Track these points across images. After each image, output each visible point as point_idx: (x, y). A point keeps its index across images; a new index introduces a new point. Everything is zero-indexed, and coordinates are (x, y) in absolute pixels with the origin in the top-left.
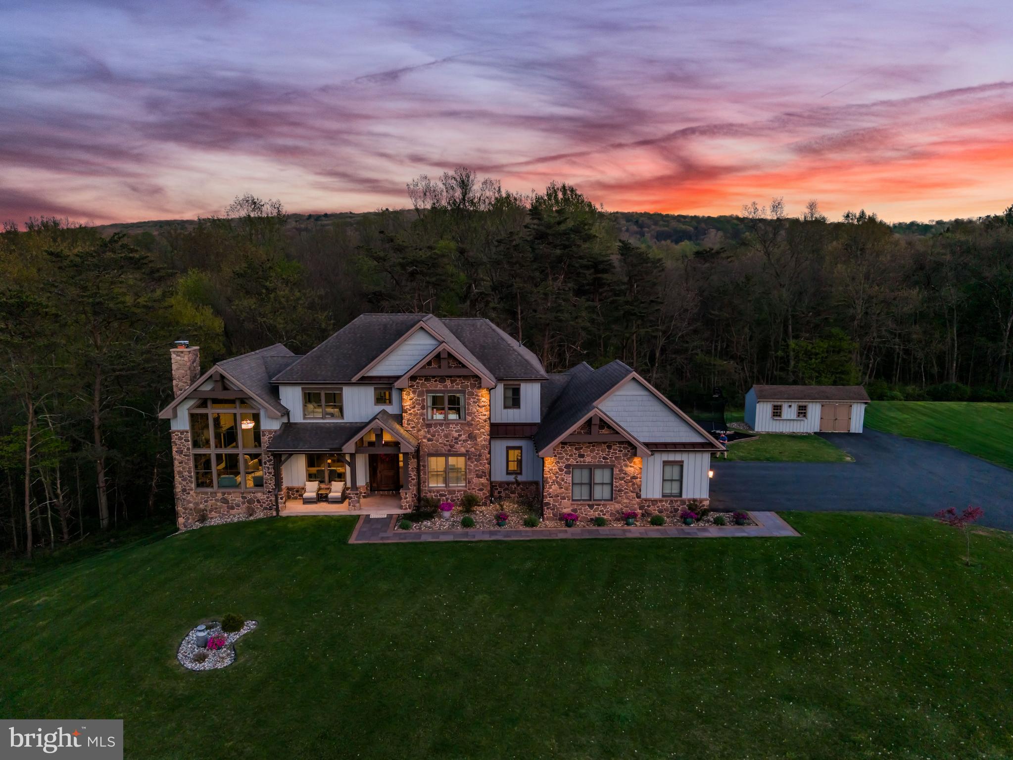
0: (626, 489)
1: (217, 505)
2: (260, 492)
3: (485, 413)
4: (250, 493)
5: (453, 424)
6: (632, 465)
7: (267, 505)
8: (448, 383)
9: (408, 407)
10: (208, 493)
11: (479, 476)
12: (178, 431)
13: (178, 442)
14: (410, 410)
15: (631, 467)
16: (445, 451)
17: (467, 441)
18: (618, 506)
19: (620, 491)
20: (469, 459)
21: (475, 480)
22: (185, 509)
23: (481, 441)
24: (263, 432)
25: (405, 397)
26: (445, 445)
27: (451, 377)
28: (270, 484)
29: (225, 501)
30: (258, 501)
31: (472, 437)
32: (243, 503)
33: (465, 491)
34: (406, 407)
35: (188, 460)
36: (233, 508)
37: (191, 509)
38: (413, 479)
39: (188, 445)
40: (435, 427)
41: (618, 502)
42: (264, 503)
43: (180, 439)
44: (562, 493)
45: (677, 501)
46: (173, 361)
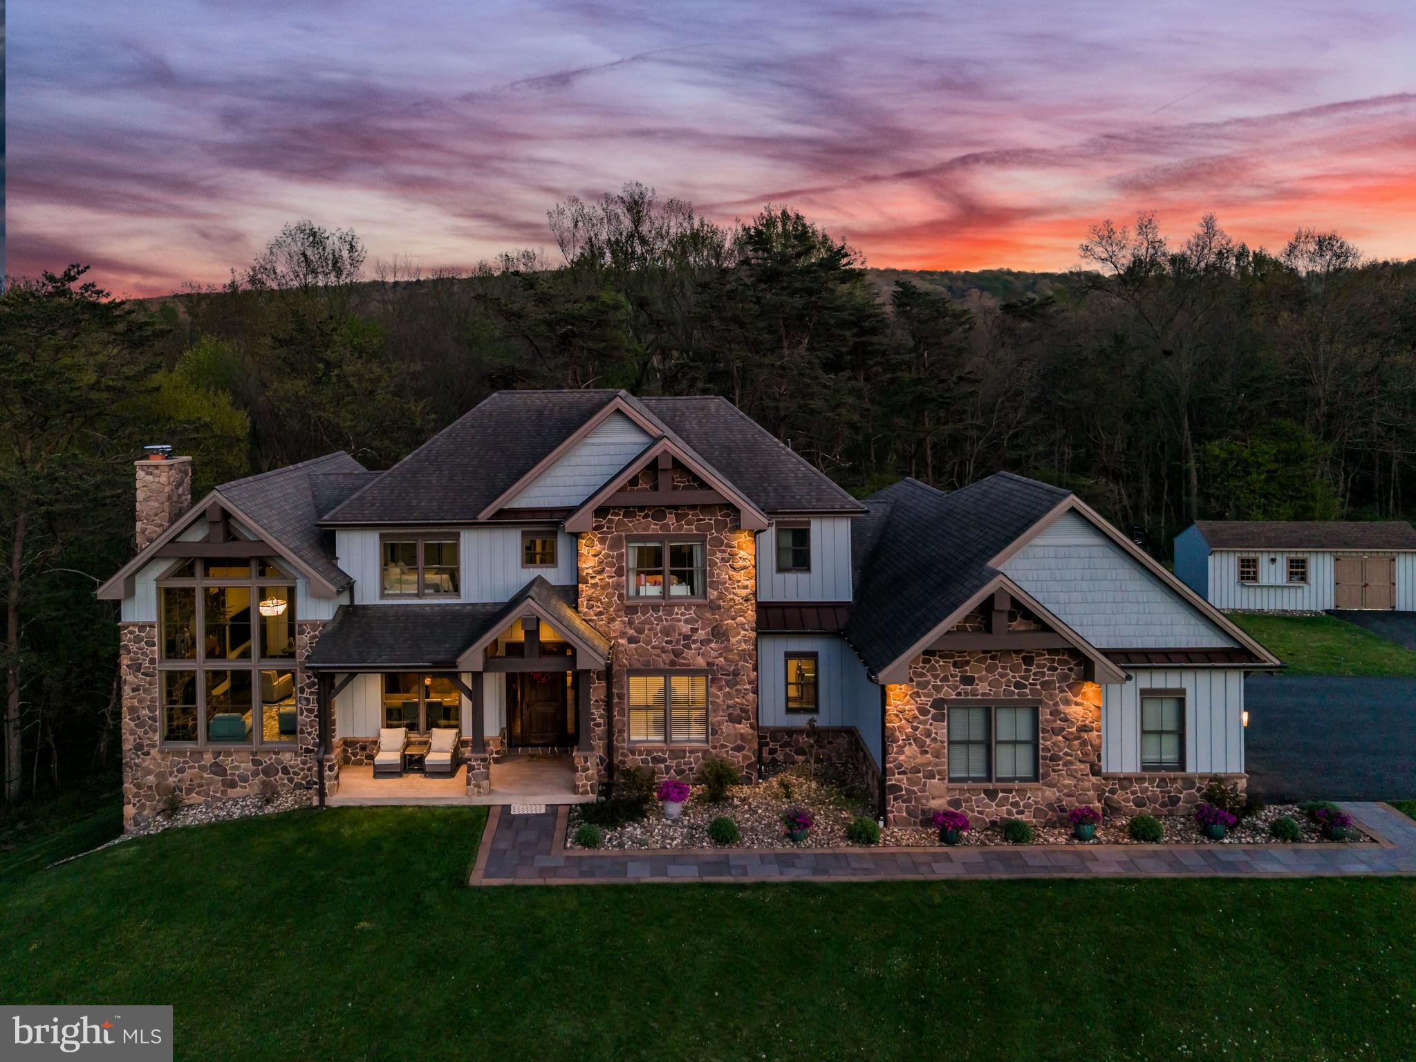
0: (1066, 754)
1: (202, 777)
2: (290, 750)
3: (748, 583)
4: (269, 752)
5: (679, 605)
6: (1078, 699)
7: (302, 779)
8: (671, 519)
9: (590, 571)
10: (186, 753)
11: (734, 719)
12: (134, 625)
13: (133, 647)
14: (593, 577)
15: (1077, 704)
16: (665, 664)
17: (709, 641)
18: (1051, 794)
19: (1055, 758)
20: (713, 681)
21: (727, 728)
22: (138, 786)
23: (739, 642)
24: (300, 625)
25: (584, 550)
26: (663, 650)
27: (676, 507)
28: (310, 734)
29: (218, 769)
30: (285, 771)
31: (719, 634)
32: (255, 774)
33: (705, 752)
34: (586, 571)
35: (150, 684)
36: (233, 785)
37: (150, 788)
38: (598, 725)
39: (152, 652)
40: (644, 614)
41: (1051, 785)
42: (296, 774)
43: (138, 640)
44: (929, 764)
45: (1174, 780)
46: (138, 484)
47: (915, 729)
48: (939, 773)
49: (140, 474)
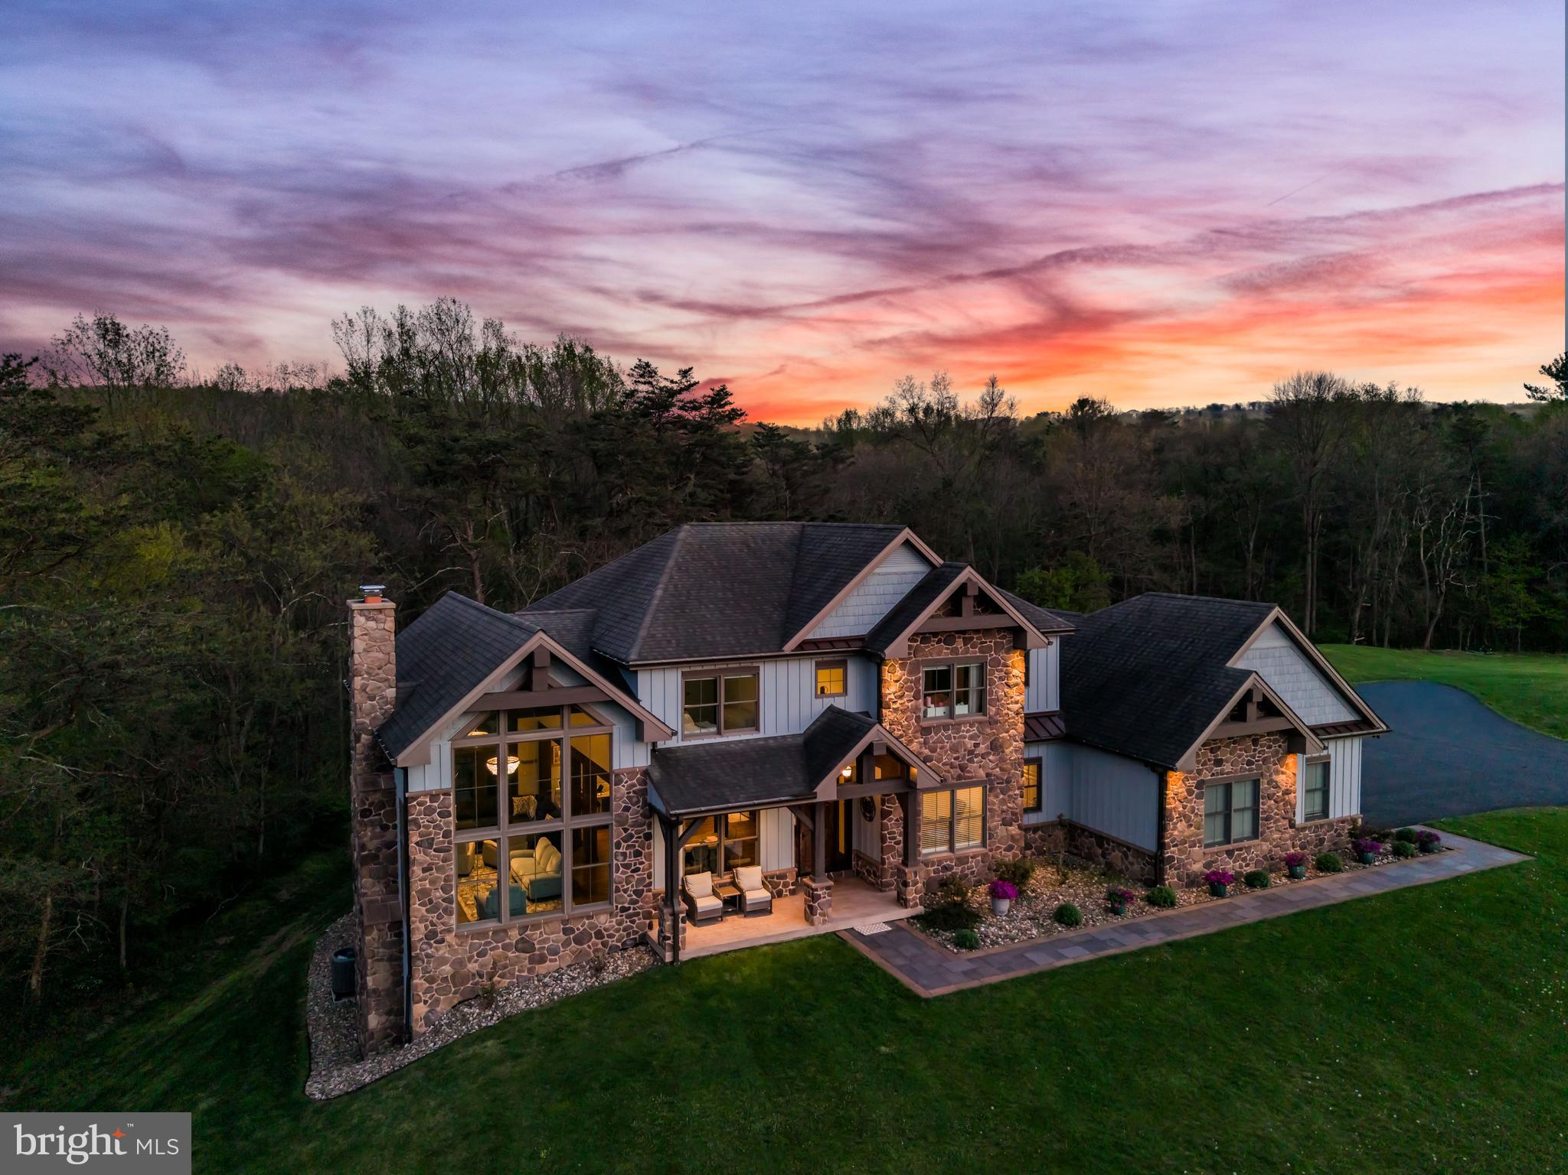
0: (1276, 814)
1: (507, 957)
2: (604, 912)
3: (1018, 698)
4: (582, 917)
5: (964, 723)
6: (1283, 769)
7: (618, 941)
8: (959, 643)
9: (892, 696)
10: (488, 933)
11: (1006, 823)
12: (425, 794)
13: (423, 820)
14: (894, 702)
15: (1283, 773)
16: (953, 778)
17: (988, 754)
18: (1266, 846)
19: (1267, 819)
20: (990, 791)
21: (1001, 831)
22: (431, 980)
23: (1011, 752)
24: (617, 775)
25: (887, 676)
26: (952, 766)
27: (963, 632)
28: (625, 891)
29: (524, 945)
30: (599, 935)
31: (996, 747)
32: (566, 944)
33: (984, 856)
34: (889, 697)
35: (445, 860)
36: (542, 960)
37: (445, 979)
38: (898, 843)
39: (447, 824)
40: (936, 734)
41: (1265, 840)
42: (610, 936)
43: (429, 811)
44: (1191, 836)
45: (1322, 826)
46: (357, 632)
47: (1184, 807)
48: (1200, 841)
49: (359, 620)
